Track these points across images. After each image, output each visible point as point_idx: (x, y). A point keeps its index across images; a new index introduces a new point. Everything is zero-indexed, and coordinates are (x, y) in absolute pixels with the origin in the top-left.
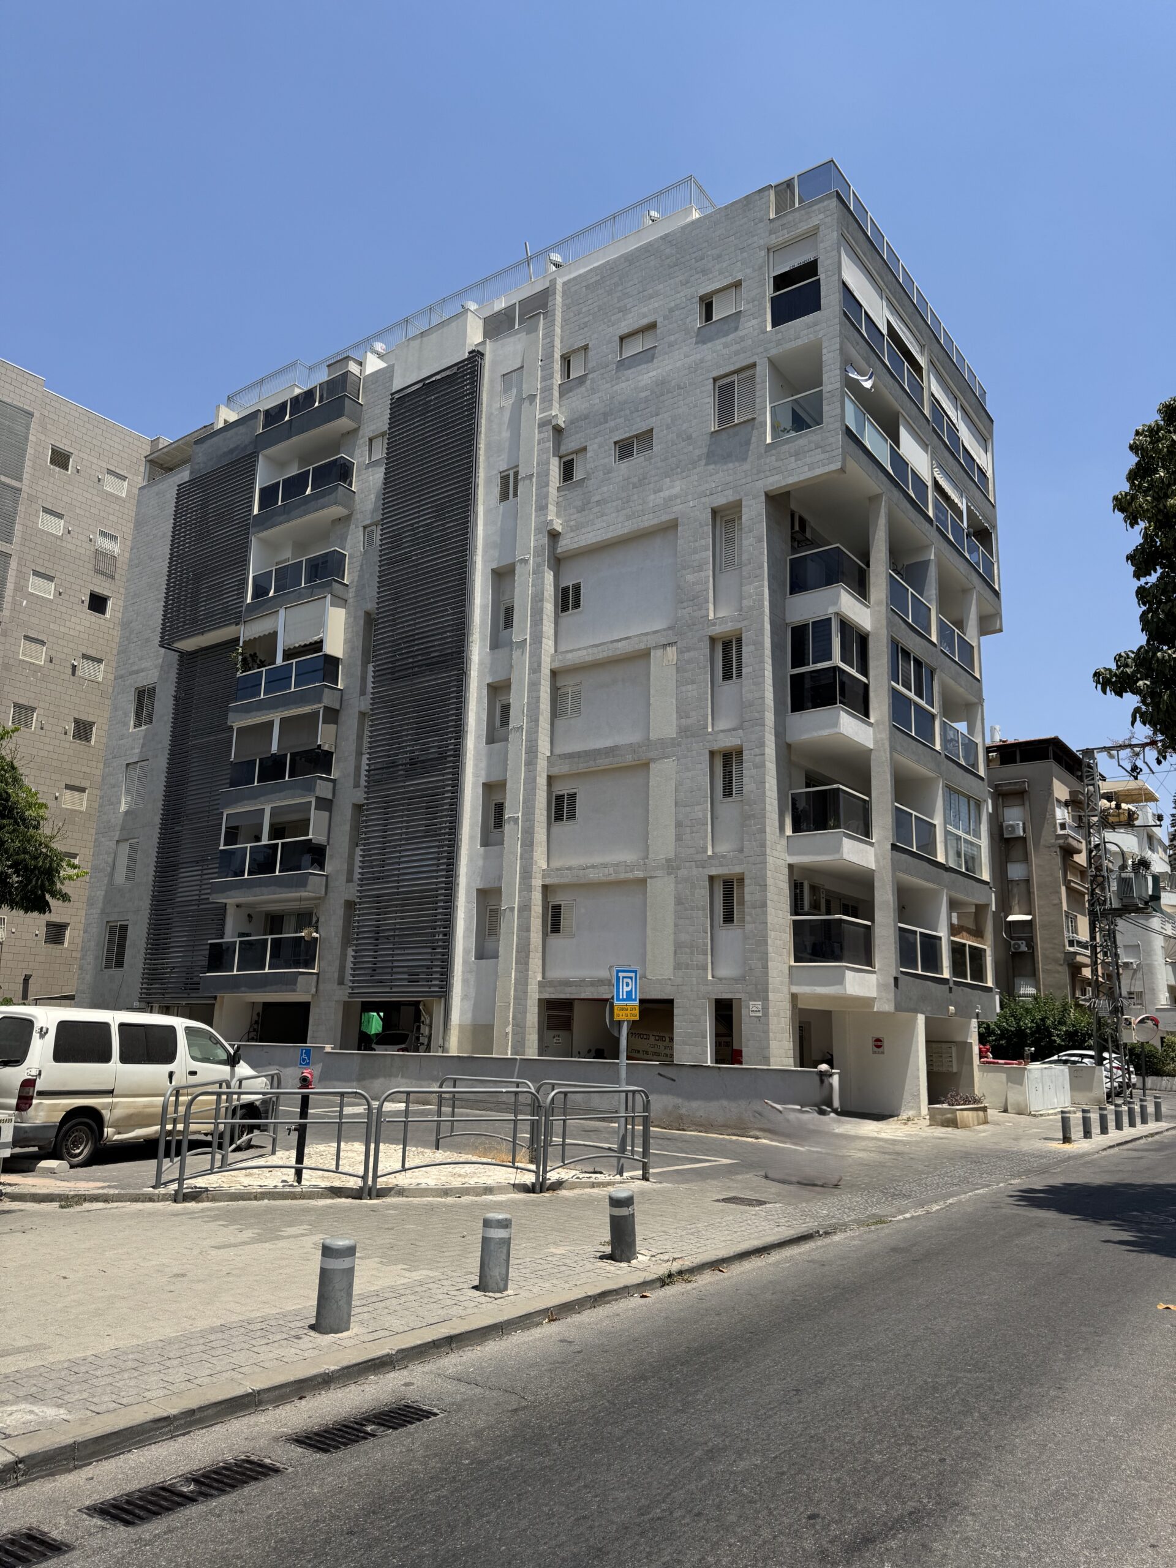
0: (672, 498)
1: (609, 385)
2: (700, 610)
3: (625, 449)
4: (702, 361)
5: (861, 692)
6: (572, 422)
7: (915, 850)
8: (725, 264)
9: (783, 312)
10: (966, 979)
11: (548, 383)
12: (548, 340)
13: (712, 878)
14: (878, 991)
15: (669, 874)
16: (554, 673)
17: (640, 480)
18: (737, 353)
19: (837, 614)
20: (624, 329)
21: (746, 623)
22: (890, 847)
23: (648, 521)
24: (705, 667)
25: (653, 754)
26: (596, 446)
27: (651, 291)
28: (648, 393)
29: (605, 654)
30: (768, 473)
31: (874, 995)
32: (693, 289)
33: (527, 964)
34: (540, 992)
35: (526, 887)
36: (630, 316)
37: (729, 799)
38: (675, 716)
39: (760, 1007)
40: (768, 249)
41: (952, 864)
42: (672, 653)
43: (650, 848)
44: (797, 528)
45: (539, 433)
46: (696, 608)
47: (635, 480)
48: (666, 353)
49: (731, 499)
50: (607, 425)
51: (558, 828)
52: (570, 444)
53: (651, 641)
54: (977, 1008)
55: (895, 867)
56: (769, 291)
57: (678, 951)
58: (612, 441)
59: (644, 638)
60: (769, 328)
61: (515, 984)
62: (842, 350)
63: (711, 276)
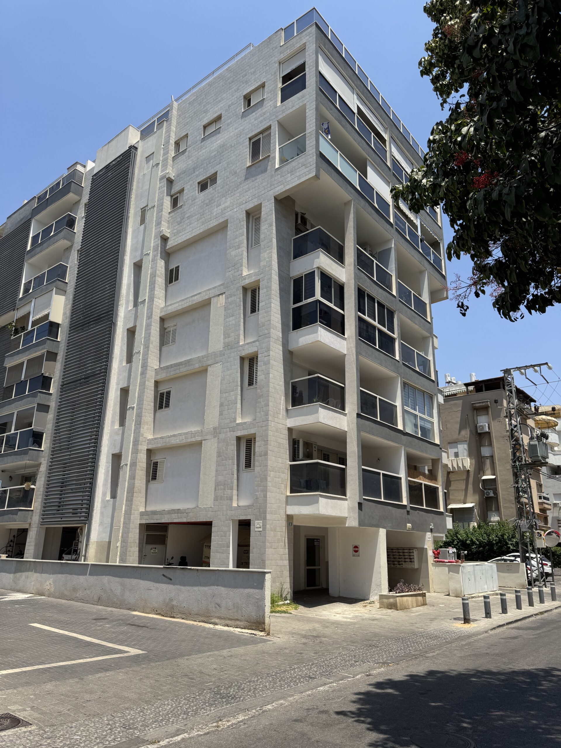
0: (225, 209)
1: (197, 152)
2: (238, 271)
3: (203, 186)
4: (243, 130)
5: (340, 319)
6: (178, 176)
7: (379, 420)
8: (257, 76)
9: (286, 94)
10: (423, 506)
11: (166, 156)
12: (168, 134)
13: (239, 439)
14: (349, 512)
15: (215, 437)
16: (162, 320)
17: (210, 201)
18: (261, 122)
19: (318, 268)
20: (206, 121)
21: (262, 276)
22: (355, 415)
23: (213, 223)
24: (240, 306)
25: (209, 363)
26: (189, 187)
27: (220, 99)
28: (216, 152)
29: (188, 304)
30: (276, 185)
31: (346, 515)
32: (241, 93)
33: (132, 500)
34: (141, 519)
35: (136, 451)
36: (209, 114)
37: (251, 387)
38: (222, 337)
39: (261, 524)
40: (280, 63)
41: (409, 430)
42: (222, 298)
43: (205, 422)
44: (299, 222)
45: (160, 183)
46: (236, 270)
47: (208, 201)
48: (225, 130)
49: (256, 204)
50: (195, 174)
51: (160, 413)
52: (176, 188)
53: (212, 293)
54: (431, 525)
55: (359, 429)
56: (280, 85)
57: (217, 488)
58: (197, 182)
59: (208, 292)
60: (279, 104)
61: (125, 514)
62: (317, 109)
63: (250, 83)
